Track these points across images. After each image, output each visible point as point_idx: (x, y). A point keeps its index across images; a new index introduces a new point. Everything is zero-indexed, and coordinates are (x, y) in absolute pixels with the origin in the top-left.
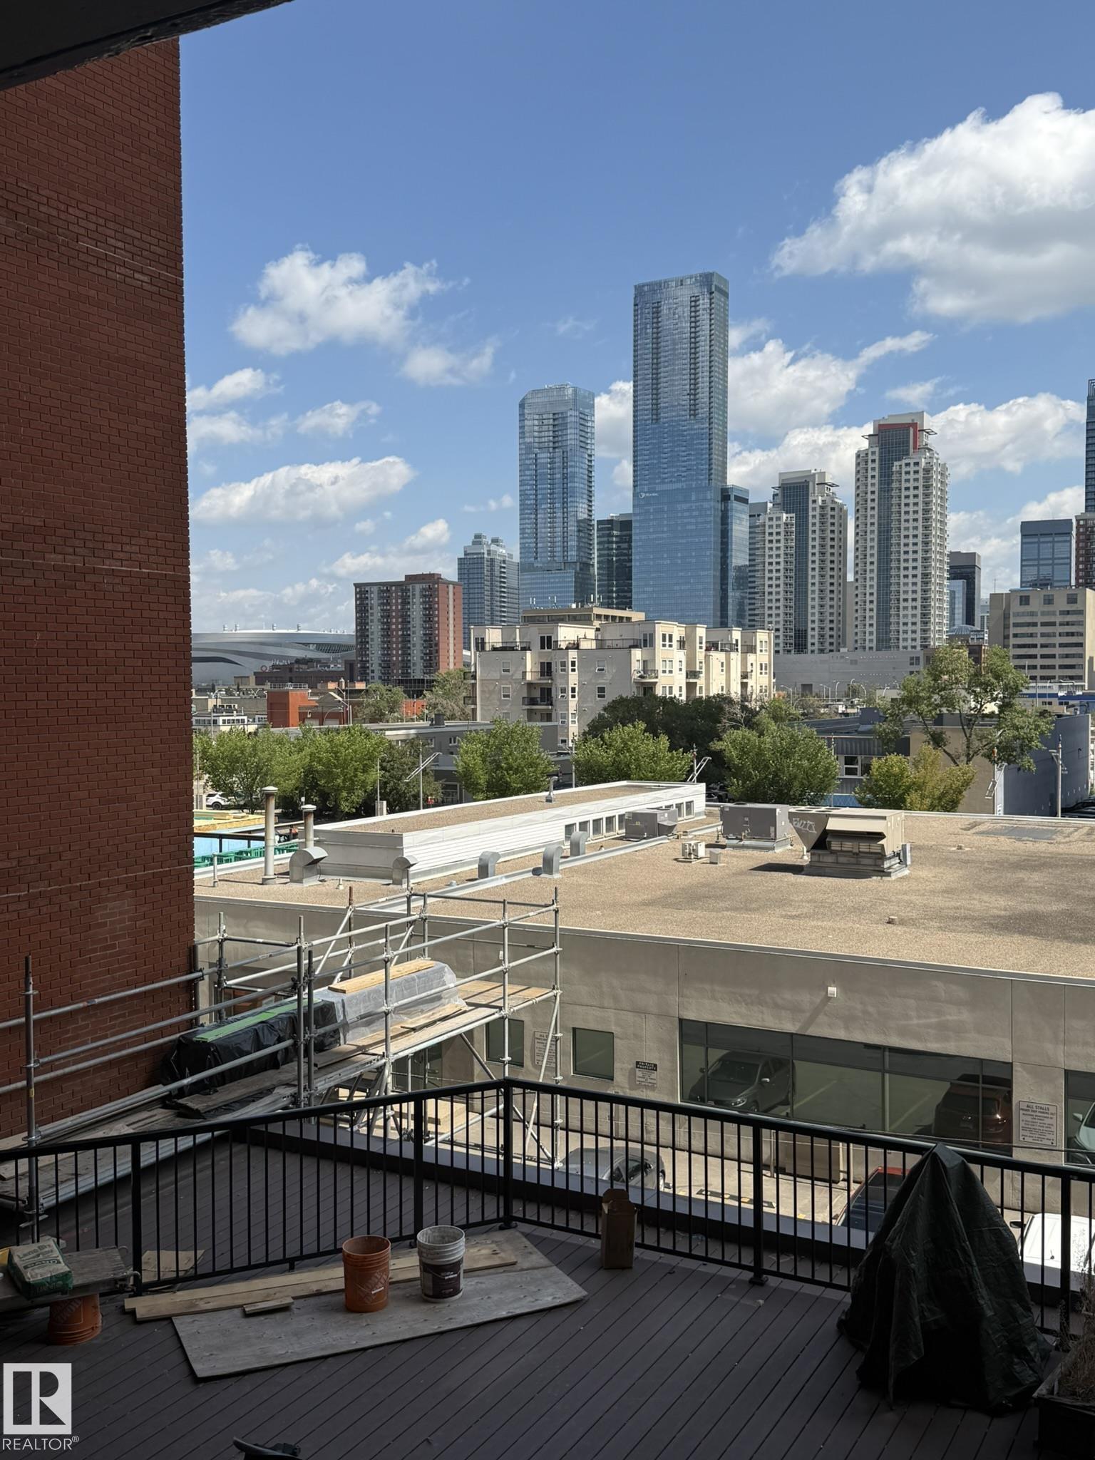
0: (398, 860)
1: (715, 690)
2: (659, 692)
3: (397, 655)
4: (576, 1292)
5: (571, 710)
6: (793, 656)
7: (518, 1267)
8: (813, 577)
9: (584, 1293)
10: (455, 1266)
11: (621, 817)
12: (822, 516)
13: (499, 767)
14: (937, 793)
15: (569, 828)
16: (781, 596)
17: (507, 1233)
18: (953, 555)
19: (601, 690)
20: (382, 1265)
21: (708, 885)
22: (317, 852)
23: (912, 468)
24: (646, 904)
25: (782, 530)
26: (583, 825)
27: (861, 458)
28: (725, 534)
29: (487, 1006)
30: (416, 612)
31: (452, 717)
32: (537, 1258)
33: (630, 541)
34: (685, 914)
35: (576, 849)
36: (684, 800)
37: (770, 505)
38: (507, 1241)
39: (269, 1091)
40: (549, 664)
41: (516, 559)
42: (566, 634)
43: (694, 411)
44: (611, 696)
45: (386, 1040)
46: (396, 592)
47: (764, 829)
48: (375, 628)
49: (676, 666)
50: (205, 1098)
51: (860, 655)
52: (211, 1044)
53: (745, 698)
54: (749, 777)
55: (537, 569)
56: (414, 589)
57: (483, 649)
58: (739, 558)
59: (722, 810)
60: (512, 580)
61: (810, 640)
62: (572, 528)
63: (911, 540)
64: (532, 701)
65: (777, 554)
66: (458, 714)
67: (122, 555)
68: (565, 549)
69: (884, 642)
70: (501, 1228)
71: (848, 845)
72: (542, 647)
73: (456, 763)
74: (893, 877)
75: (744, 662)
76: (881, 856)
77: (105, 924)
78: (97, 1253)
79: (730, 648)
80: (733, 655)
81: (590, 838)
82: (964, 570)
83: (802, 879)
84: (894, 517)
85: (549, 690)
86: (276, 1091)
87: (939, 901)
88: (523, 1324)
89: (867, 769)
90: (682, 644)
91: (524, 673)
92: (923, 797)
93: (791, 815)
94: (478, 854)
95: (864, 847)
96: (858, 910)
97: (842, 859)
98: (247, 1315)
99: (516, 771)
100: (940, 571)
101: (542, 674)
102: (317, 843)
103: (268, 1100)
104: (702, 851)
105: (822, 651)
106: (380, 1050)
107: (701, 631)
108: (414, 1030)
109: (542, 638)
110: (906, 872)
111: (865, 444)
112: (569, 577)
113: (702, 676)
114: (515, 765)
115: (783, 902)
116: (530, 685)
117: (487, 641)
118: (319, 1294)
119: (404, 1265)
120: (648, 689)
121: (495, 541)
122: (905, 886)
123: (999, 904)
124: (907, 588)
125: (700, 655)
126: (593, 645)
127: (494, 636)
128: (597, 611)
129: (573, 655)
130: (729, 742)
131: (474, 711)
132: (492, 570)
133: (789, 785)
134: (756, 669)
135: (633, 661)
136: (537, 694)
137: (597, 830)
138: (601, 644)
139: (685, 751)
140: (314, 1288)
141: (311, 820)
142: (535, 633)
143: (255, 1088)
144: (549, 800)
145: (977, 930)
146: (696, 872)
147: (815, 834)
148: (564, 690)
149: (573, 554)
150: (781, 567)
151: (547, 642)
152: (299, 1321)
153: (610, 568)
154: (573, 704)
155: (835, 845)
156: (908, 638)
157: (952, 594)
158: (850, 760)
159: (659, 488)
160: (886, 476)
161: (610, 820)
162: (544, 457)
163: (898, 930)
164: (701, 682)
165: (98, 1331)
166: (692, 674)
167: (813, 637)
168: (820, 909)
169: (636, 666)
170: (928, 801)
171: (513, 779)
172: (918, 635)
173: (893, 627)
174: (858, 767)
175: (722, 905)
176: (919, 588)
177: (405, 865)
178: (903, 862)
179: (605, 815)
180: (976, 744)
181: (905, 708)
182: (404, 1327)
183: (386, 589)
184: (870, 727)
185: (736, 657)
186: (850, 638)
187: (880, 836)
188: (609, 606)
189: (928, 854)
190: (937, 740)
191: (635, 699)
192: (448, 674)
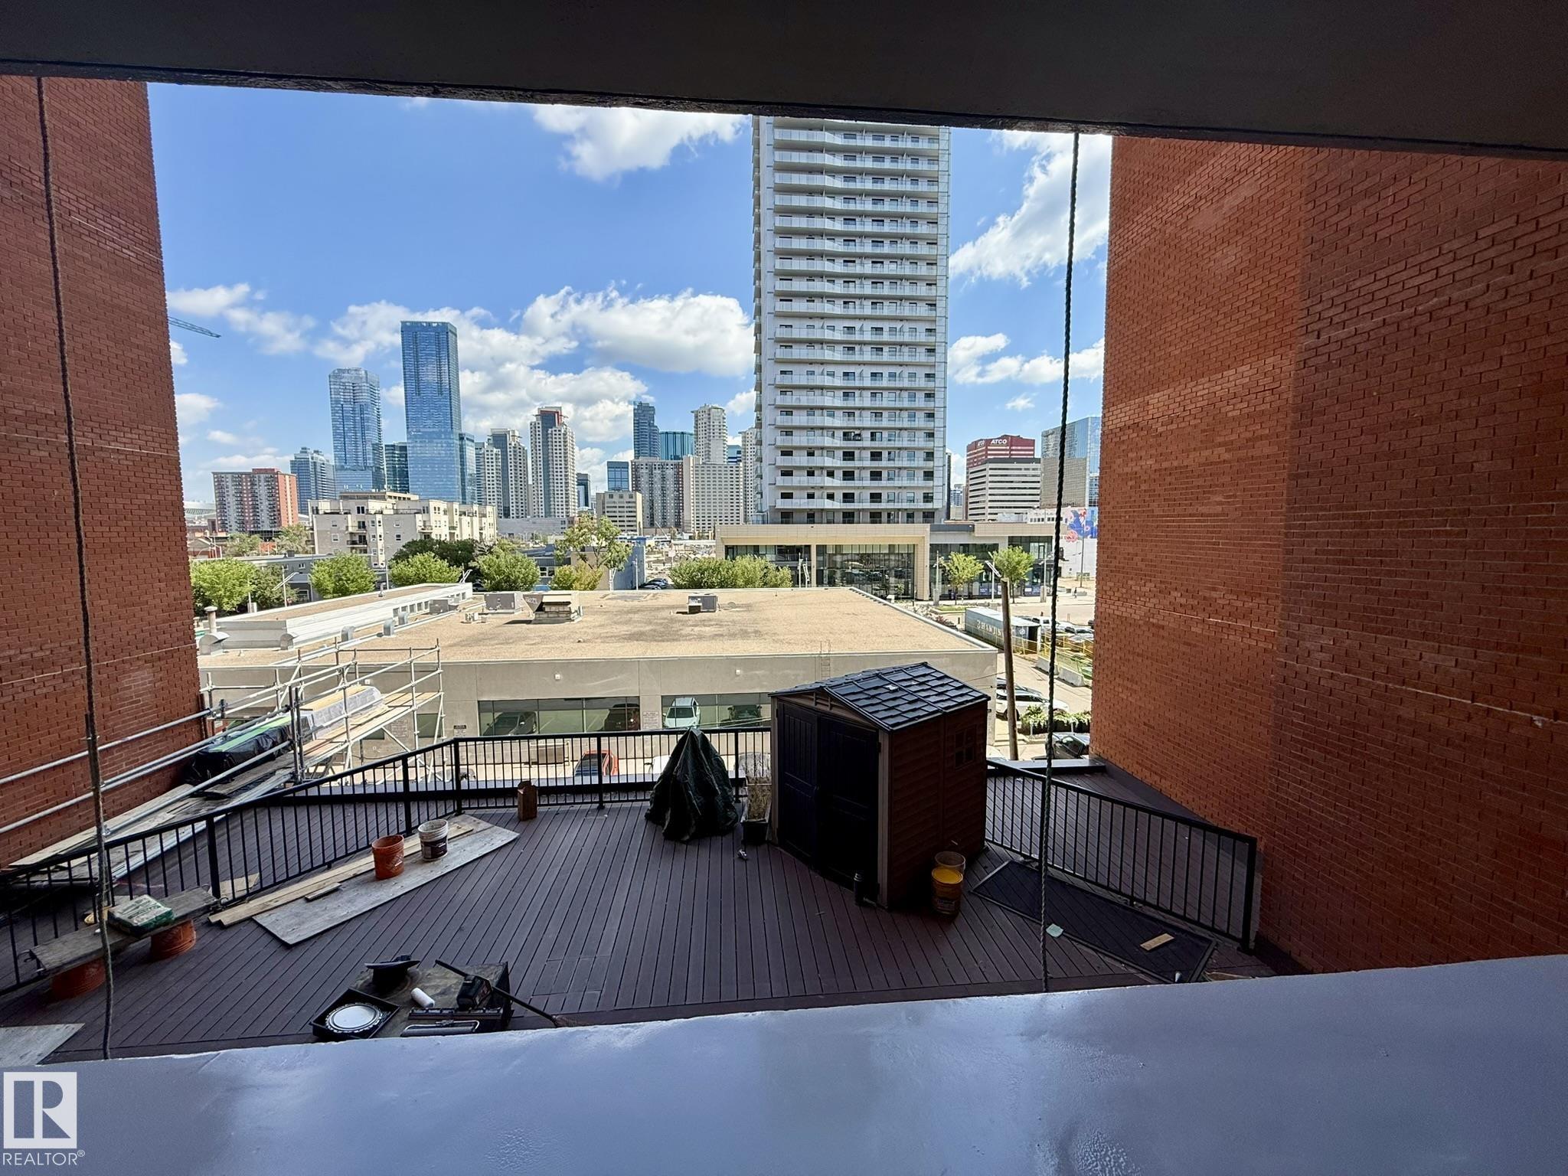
0: (284, 635)
1: (465, 537)
2: (433, 536)
3: (249, 517)
4: (514, 835)
5: (380, 547)
6: (503, 519)
7: (474, 831)
8: (512, 481)
9: (518, 834)
10: (444, 840)
11: (426, 603)
12: (515, 451)
13: (341, 579)
14: (586, 583)
15: (395, 610)
16: (495, 490)
17: (461, 817)
18: (578, 474)
19: (399, 536)
20: (400, 850)
21: (483, 633)
22: (220, 636)
23: (557, 433)
24: (451, 646)
25: (494, 457)
26: (404, 609)
27: (533, 426)
28: (462, 457)
29: (401, 706)
30: (262, 490)
31: (298, 552)
32: (484, 825)
33: (406, 457)
34: (475, 649)
35: (402, 621)
36: (461, 593)
37: (486, 444)
38: (463, 821)
39: (273, 774)
40: (364, 523)
41: (332, 463)
42: (373, 506)
43: (441, 393)
44: (404, 541)
45: (347, 732)
46: (246, 478)
47: (508, 603)
48: (231, 501)
49: (443, 523)
50: (227, 785)
51: (537, 520)
52: (226, 753)
53: (482, 540)
54: (494, 579)
55: (346, 469)
56: (259, 477)
57: (317, 513)
58: (471, 468)
59: (485, 595)
60: (330, 474)
61: (511, 512)
62: (369, 448)
63: (559, 466)
64: (354, 543)
65: (492, 471)
66: (301, 550)
67: (124, 440)
68: (365, 459)
69: (548, 514)
70: (456, 815)
71: (553, 608)
72: (359, 512)
73: (310, 579)
74: (576, 621)
75: (481, 521)
76: (570, 612)
77: (130, 687)
78: (185, 894)
79: (472, 515)
80: (474, 518)
81: (407, 614)
82: (583, 481)
83: (531, 626)
84: (550, 455)
85: (365, 537)
86: (277, 772)
87: (598, 631)
88: (489, 859)
89: (552, 573)
90: (445, 512)
91: (347, 527)
92: (581, 584)
93: (524, 596)
94: (341, 629)
95: (561, 609)
96: (563, 638)
97: (550, 615)
98: (308, 901)
99: (353, 581)
100: (573, 482)
101: (359, 527)
102: (218, 630)
103: (273, 779)
104: (476, 617)
105: (518, 517)
106: (344, 738)
107: (456, 506)
108: (360, 725)
109: (358, 508)
110: (580, 619)
111: (534, 419)
112: (369, 474)
113: (458, 529)
114: (351, 578)
115: (526, 638)
116: (351, 534)
117: (319, 508)
118: (355, 876)
119: (412, 845)
120: (428, 536)
121: (316, 452)
122: (582, 625)
123: (624, 629)
124: (557, 488)
125: (456, 518)
126: (392, 512)
127: (325, 506)
128: (388, 494)
129: (379, 517)
130: (480, 562)
131: (313, 549)
132: (315, 468)
133: (515, 582)
134: (487, 525)
135: (417, 521)
136: (357, 539)
137: (412, 610)
138: (397, 512)
139: (458, 567)
140: (351, 874)
141: (214, 615)
142: (353, 505)
143: (261, 774)
144: (381, 596)
145: (618, 641)
146: (475, 628)
147: (538, 604)
148: (374, 537)
149: (370, 462)
150: (494, 475)
151: (361, 510)
152: (348, 894)
153: (394, 471)
154: (381, 544)
155: (547, 609)
156: (561, 514)
157: (578, 492)
158: (542, 569)
159: (422, 430)
160: (546, 436)
161: (419, 605)
162: (348, 407)
163: (584, 645)
164: (457, 532)
165: (194, 942)
166: (452, 528)
167: (513, 511)
168: (545, 639)
169: (419, 524)
170: (583, 586)
171: (352, 587)
172: (564, 511)
173: (552, 507)
174: (547, 572)
175: (493, 642)
176: (564, 488)
177: (289, 639)
178: (579, 614)
179: (416, 602)
180: (601, 560)
181: (568, 544)
182: (420, 878)
183: (238, 477)
184: (550, 553)
185: (476, 520)
186: (531, 512)
187: (569, 603)
188: (395, 491)
189: (590, 610)
190: (584, 558)
191: (421, 541)
192: (289, 527)
